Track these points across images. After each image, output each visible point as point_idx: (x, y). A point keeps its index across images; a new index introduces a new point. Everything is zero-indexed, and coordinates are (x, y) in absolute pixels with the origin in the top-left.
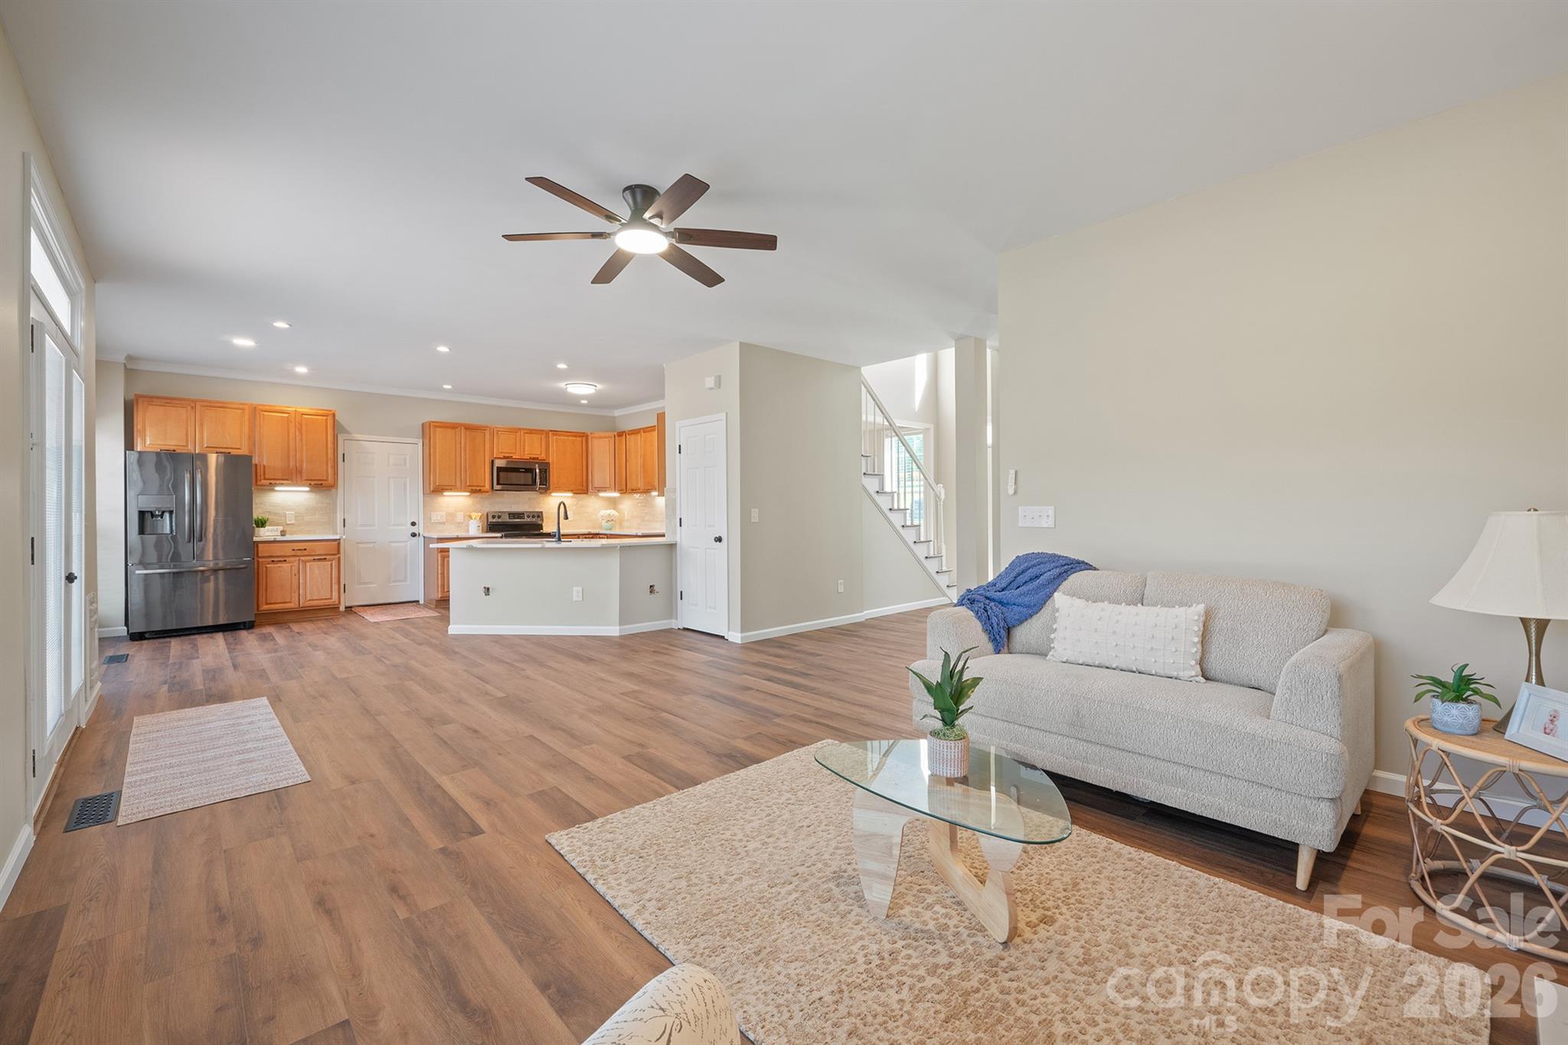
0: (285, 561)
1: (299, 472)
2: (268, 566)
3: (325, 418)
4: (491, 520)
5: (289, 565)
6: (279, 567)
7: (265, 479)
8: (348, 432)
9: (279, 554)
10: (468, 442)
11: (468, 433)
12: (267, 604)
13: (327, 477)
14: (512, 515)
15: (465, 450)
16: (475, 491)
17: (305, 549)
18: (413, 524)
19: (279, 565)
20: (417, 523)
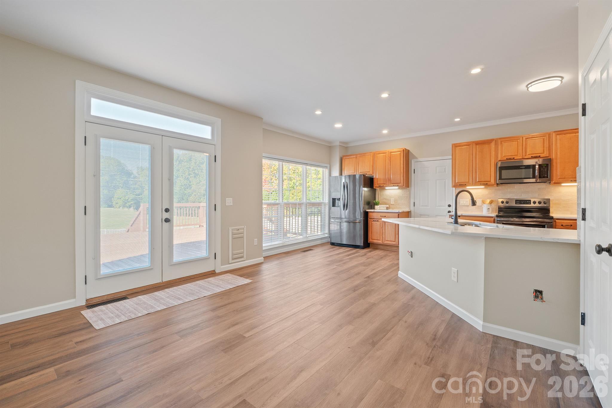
0: (378, 221)
1: (390, 180)
2: (372, 222)
3: (400, 153)
4: (501, 204)
5: (380, 223)
6: (376, 223)
7: (377, 184)
8: (417, 158)
9: (376, 218)
10: (477, 153)
11: (477, 146)
12: (372, 239)
13: (400, 181)
14: (518, 201)
15: (476, 158)
16: (486, 184)
17: (385, 216)
18: (449, 206)
19: (376, 222)
20: (452, 205)
